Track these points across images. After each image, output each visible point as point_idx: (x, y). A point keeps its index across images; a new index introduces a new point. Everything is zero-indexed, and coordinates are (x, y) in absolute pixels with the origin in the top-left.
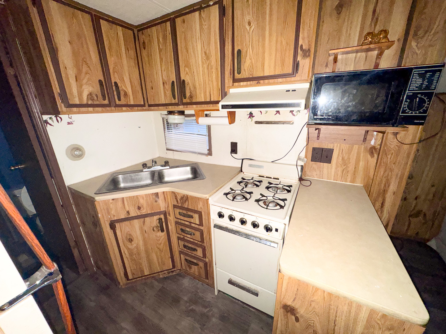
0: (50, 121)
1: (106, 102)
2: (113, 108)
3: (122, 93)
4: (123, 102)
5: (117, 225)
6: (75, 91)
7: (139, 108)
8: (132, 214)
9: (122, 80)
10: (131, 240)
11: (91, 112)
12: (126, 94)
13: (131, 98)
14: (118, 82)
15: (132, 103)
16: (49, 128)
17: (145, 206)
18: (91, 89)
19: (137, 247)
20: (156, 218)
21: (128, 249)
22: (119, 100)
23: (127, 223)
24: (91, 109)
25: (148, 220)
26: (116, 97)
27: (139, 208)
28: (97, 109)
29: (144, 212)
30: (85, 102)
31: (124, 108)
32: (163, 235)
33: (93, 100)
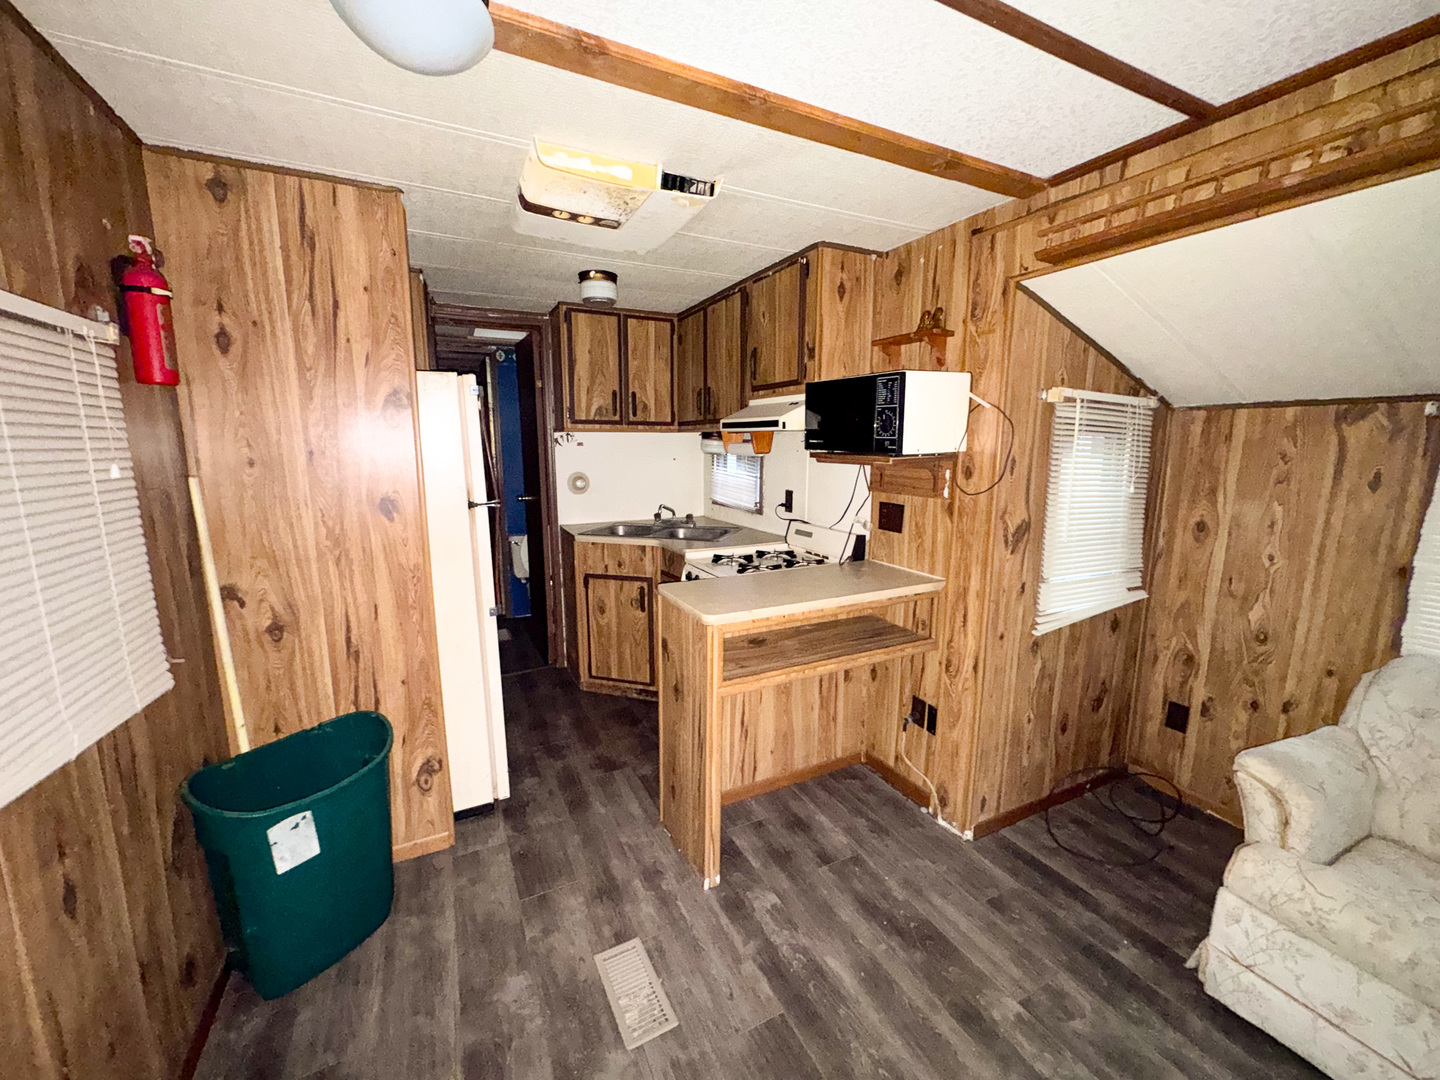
0: (560, 440)
1: (617, 418)
2: (625, 426)
3: (640, 407)
4: (640, 417)
5: (591, 581)
6: (584, 405)
7: (664, 427)
8: (611, 572)
9: (643, 388)
10: (602, 611)
11: (596, 431)
12: (645, 407)
13: (653, 412)
14: (637, 391)
15: (653, 419)
16: (557, 448)
17: (627, 562)
18: (602, 402)
19: (608, 625)
20: (637, 584)
21: (598, 624)
22: (635, 414)
23: (602, 581)
24: (597, 426)
25: (626, 584)
26: (631, 412)
27: (620, 565)
28: (604, 426)
29: (625, 572)
30: (591, 418)
31: (640, 427)
32: (642, 616)
33: (601, 415)
